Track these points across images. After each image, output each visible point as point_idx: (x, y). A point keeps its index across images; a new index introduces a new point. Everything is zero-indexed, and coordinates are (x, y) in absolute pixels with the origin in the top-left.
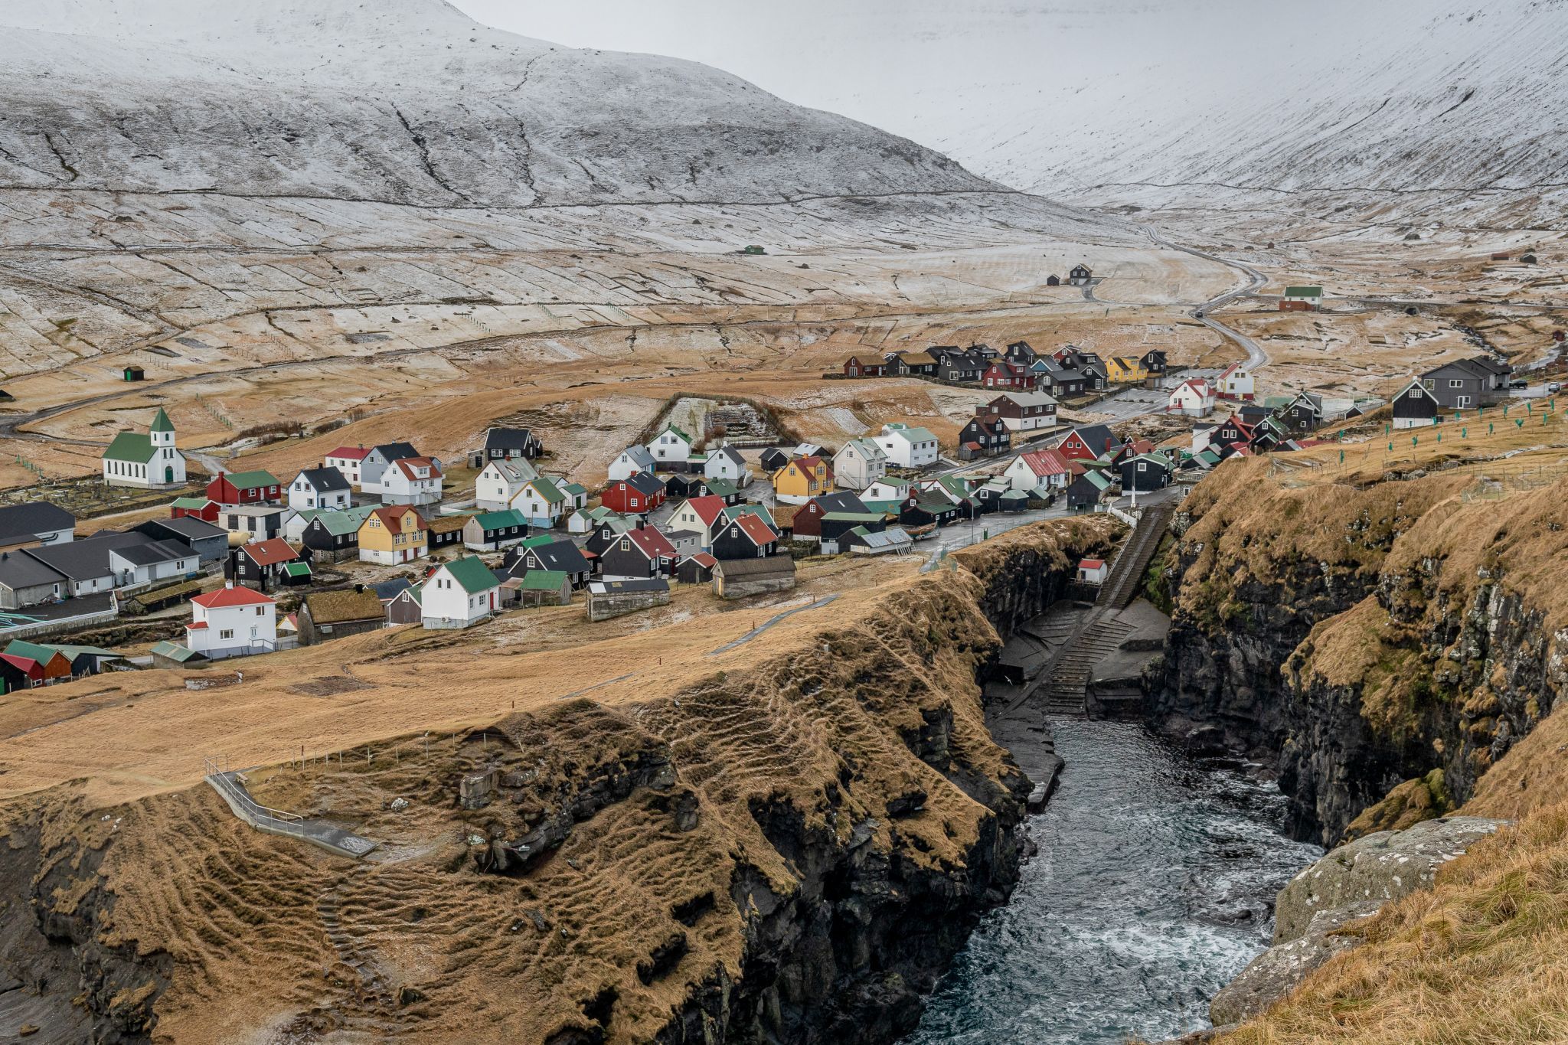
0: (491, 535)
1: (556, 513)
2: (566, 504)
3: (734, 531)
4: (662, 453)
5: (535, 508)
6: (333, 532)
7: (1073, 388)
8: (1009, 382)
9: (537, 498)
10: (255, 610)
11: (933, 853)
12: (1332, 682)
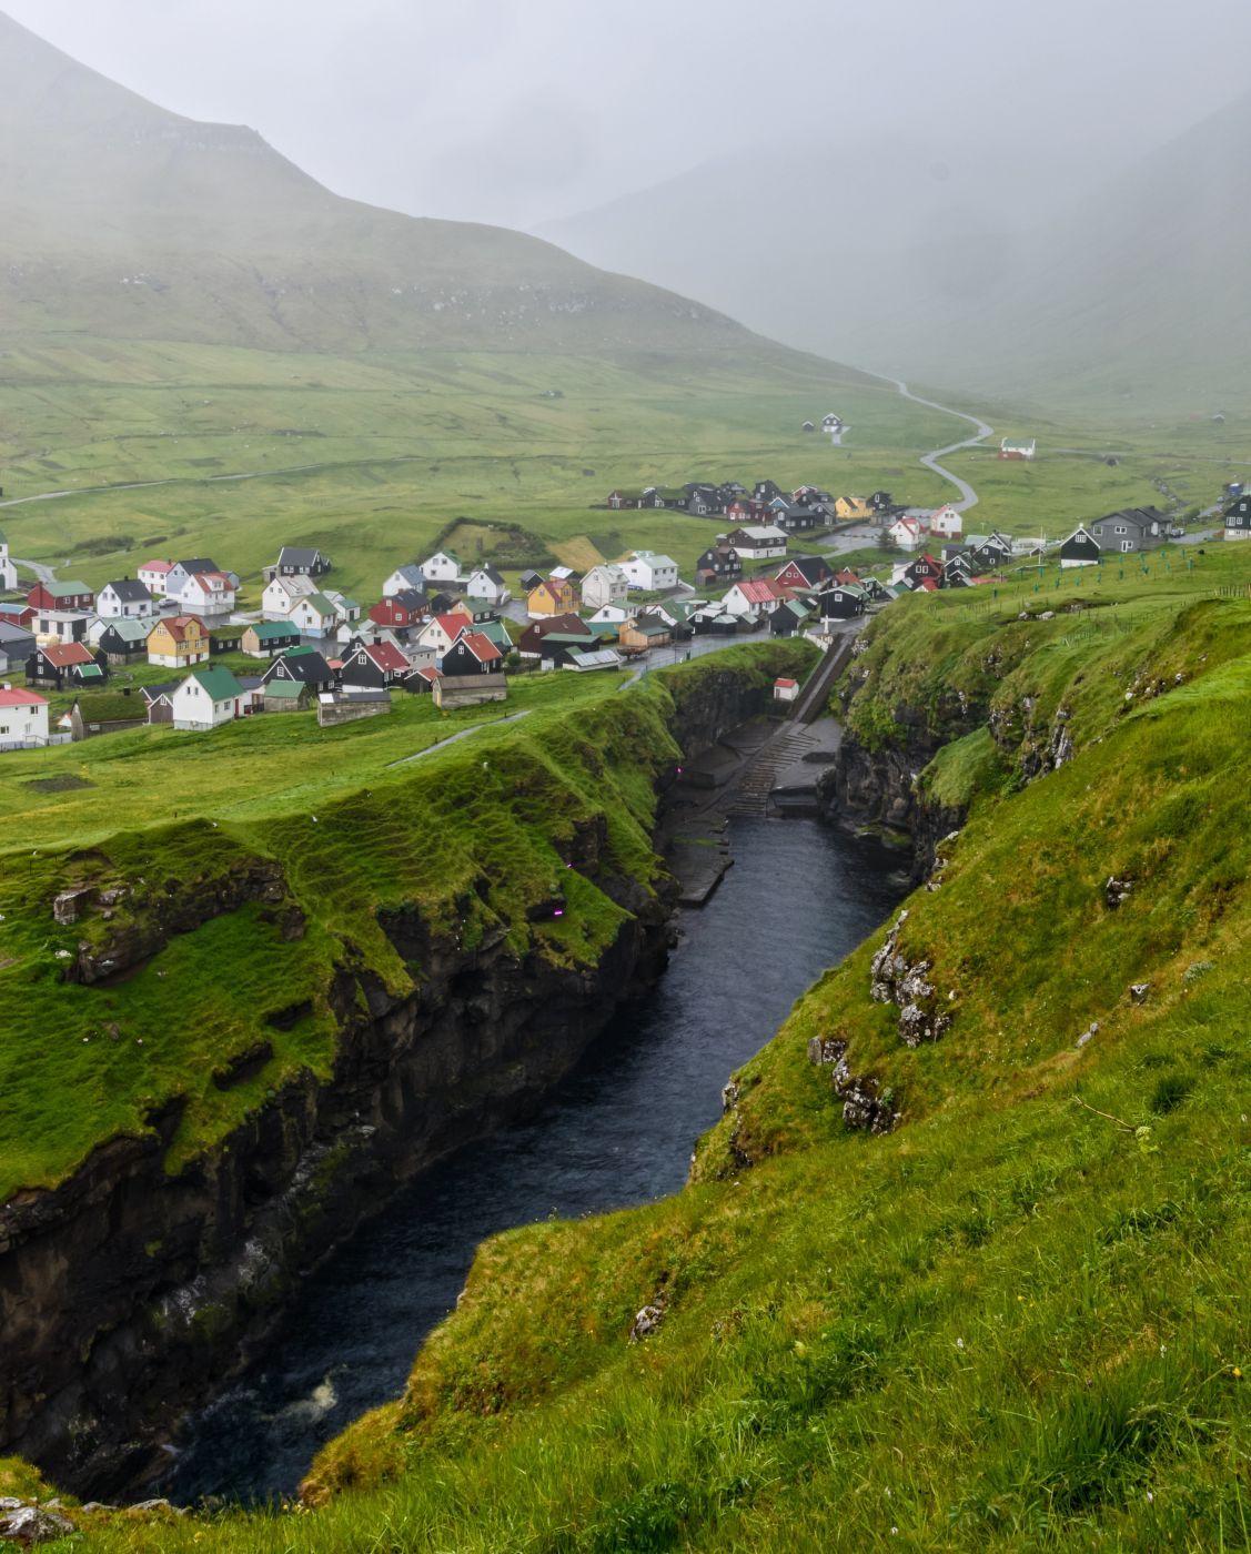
0: (266, 644)
1: (329, 624)
2: (339, 616)
3: (461, 648)
4: (434, 573)
5: (310, 620)
6: (126, 638)
7: (804, 523)
8: (749, 517)
9: (312, 611)
10: (29, 709)
11: (567, 954)
12: (944, 803)
